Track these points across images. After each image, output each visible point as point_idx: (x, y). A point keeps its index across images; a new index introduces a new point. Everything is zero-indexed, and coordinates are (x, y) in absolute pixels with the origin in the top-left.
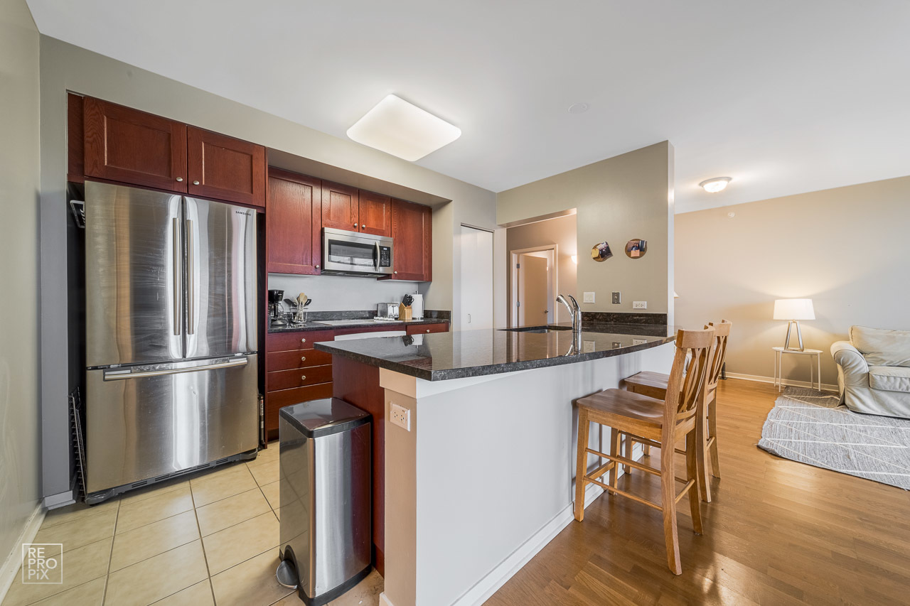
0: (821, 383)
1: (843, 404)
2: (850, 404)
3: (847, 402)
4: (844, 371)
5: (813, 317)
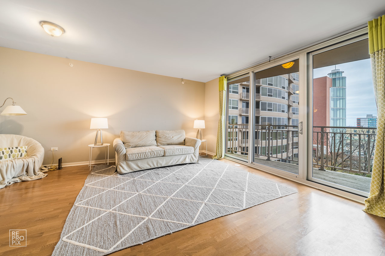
0: (109, 159)
1: (116, 171)
2: (119, 171)
3: (118, 170)
4: (117, 154)
5: (107, 128)
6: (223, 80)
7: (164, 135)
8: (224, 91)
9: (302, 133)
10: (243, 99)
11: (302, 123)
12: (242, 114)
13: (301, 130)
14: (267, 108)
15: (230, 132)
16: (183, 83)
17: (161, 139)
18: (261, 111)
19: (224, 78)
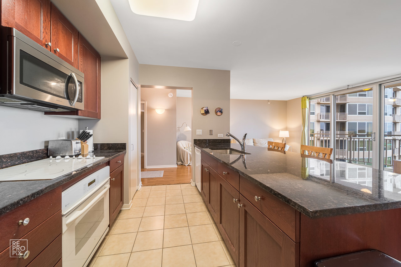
6: (305, 100)
7: (259, 142)
8: (306, 109)
9: (375, 141)
10: (322, 102)
11: (375, 133)
12: (321, 120)
13: (374, 138)
14: (358, 111)
15: (311, 140)
16: (269, 103)
17: (258, 145)
18: (348, 115)
19: (307, 99)
